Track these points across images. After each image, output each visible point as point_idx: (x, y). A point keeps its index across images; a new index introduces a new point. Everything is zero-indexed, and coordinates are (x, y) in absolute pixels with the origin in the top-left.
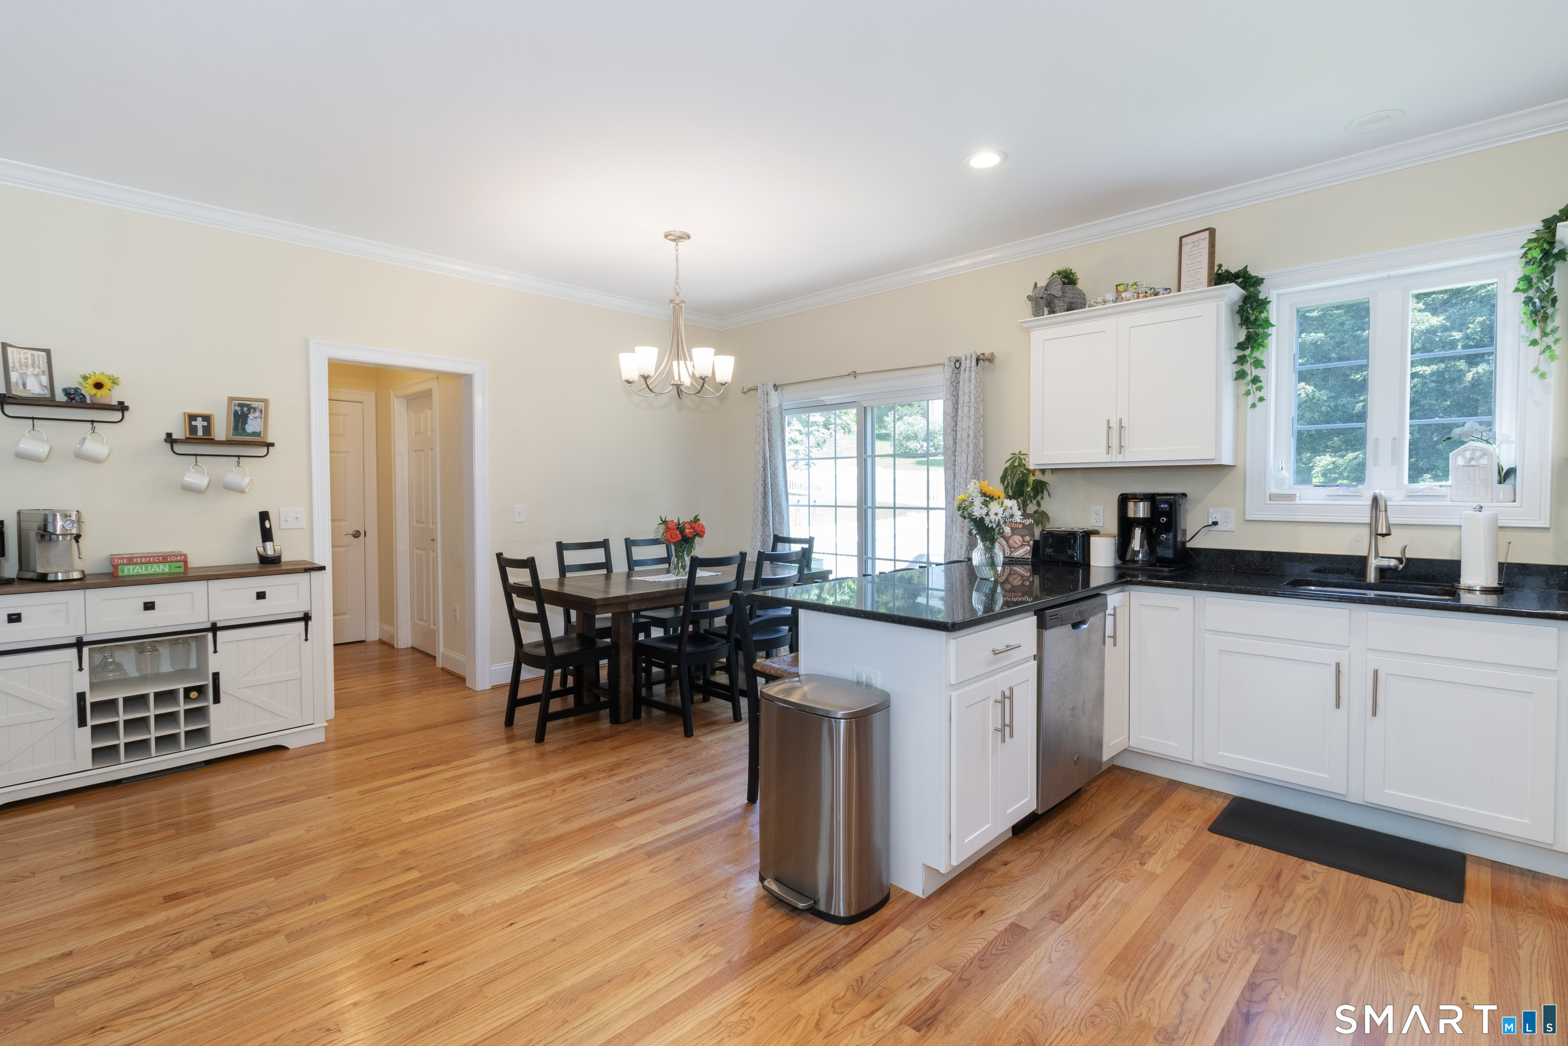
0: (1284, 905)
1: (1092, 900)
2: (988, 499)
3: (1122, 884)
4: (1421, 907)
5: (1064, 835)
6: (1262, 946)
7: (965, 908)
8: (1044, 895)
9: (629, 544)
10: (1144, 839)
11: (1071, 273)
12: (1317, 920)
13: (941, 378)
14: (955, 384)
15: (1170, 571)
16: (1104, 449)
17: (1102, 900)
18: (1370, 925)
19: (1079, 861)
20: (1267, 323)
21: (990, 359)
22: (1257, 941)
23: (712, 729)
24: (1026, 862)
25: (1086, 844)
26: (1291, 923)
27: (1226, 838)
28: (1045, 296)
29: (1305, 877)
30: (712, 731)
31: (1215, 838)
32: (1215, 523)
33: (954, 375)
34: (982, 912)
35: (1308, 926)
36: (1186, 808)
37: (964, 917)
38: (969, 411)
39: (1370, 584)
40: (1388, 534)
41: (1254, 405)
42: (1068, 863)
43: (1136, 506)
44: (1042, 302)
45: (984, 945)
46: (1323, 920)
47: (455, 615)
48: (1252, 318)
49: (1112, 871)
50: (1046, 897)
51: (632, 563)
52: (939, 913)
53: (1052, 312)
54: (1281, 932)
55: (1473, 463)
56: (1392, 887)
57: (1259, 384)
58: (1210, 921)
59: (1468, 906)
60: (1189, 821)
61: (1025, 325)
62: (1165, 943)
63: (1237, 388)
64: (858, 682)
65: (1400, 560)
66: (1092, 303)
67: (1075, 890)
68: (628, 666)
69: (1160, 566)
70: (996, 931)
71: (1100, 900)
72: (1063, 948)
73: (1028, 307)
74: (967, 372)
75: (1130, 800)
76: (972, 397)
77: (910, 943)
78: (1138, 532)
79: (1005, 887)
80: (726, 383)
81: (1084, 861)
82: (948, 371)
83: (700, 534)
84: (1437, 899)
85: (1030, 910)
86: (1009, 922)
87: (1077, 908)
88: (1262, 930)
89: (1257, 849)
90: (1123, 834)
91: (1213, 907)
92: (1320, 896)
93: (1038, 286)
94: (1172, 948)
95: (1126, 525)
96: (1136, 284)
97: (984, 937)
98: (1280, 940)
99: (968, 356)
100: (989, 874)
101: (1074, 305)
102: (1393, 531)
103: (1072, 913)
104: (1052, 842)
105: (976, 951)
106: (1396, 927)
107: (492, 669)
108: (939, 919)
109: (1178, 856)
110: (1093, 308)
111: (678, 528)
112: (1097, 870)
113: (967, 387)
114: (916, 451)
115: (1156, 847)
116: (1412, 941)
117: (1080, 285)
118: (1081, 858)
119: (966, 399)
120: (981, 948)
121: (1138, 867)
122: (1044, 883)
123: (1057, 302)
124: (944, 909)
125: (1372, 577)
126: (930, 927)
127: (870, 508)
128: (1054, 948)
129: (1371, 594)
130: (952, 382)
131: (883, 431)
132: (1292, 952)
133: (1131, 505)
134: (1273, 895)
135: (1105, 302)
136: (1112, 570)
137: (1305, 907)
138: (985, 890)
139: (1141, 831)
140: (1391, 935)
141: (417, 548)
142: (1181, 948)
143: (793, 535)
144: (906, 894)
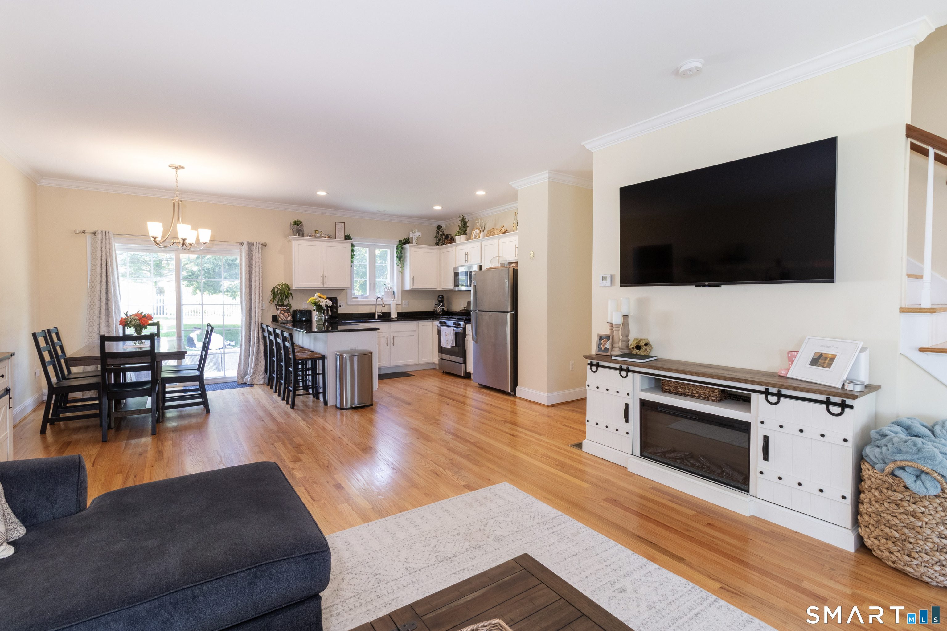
11: (301, 222)
13: (243, 248)
16: (320, 283)
21: (265, 245)
32: (340, 306)
33: (249, 248)
39: (377, 318)
55: (389, 290)
65: (381, 312)
74: (257, 249)
96: (321, 232)
117: (303, 227)
119: (258, 260)
130: (248, 251)
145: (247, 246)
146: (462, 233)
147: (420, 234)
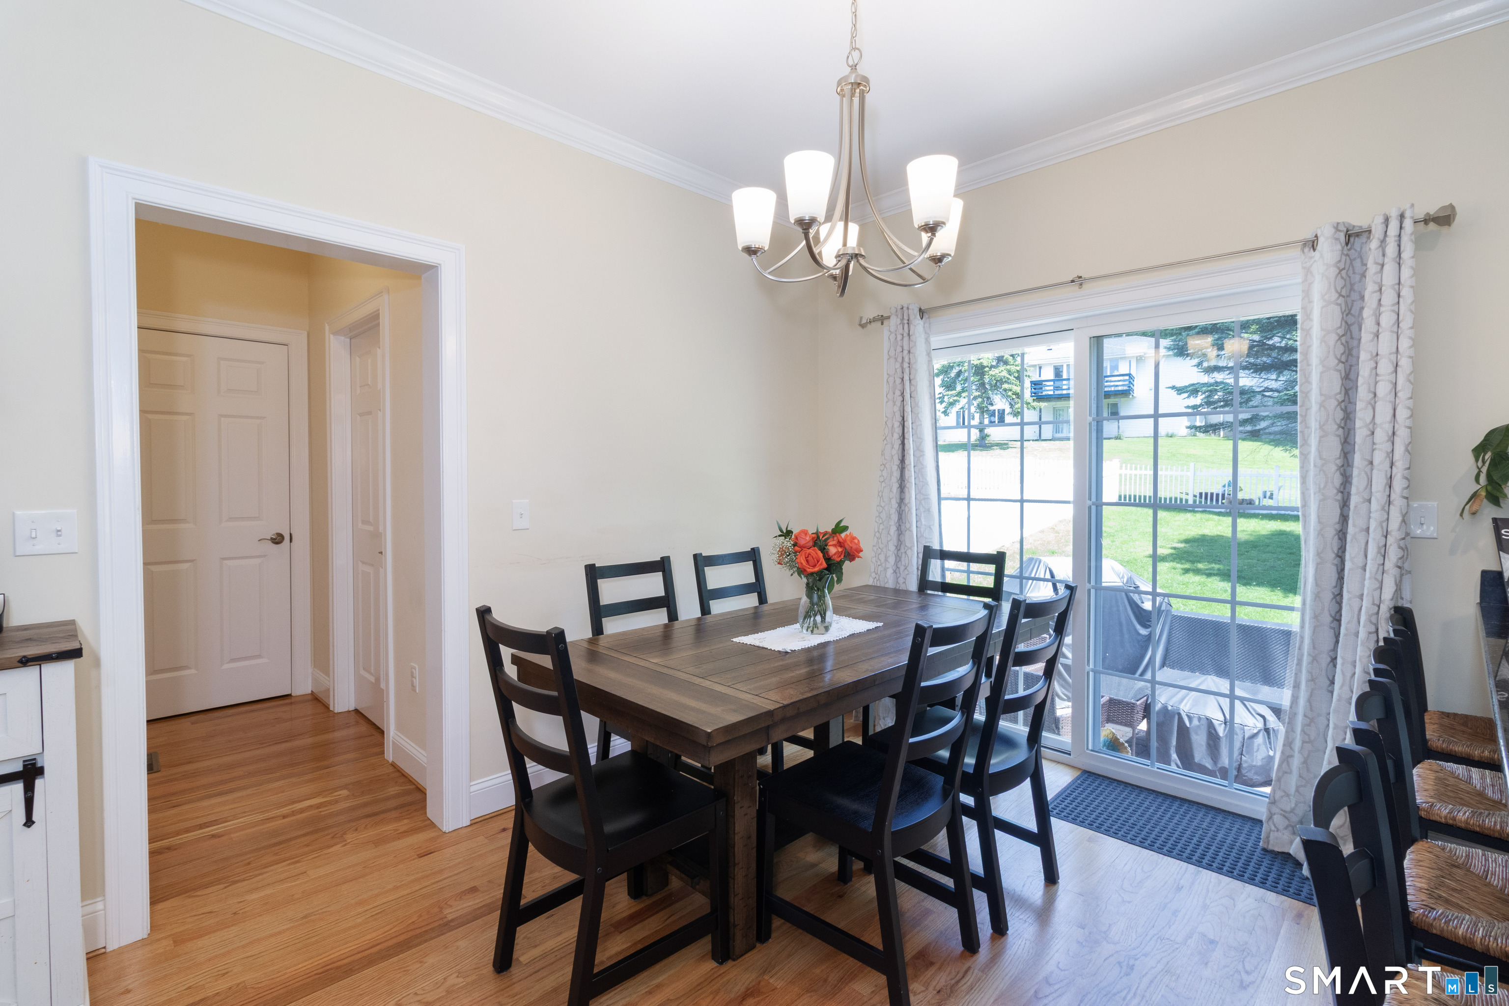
9: (701, 562)
21: (1448, 218)
33: (1344, 258)
47: (412, 682)
51: (706, 596)
68: (749, 837)
74: (1390, 249)
82: (1330, 251)
83: (852, 554)
99: (1393, 219)
107: (472, 789)
111: (815, 544)
127: (1095, 504)
130: (1340, 270)
141: (363, 563)
145: (1339, 247)
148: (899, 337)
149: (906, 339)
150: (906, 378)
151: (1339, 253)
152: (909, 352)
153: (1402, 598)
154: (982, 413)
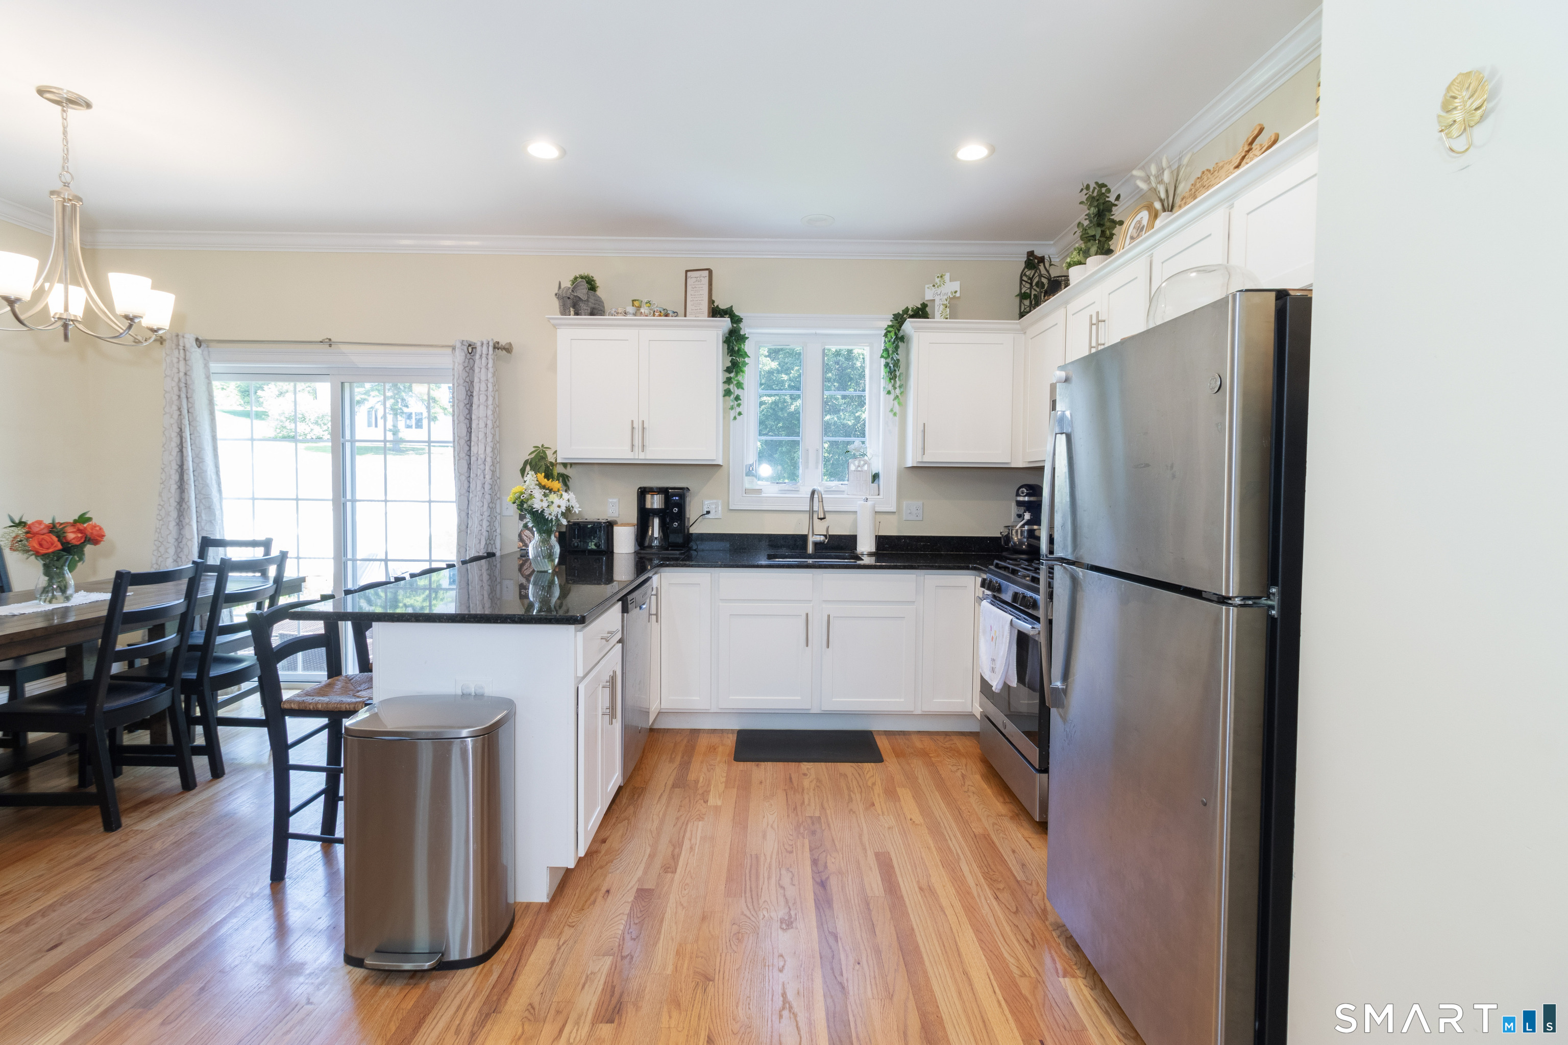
0: (804, 799)
1: (686, 845)
2: (548, 491)
3: (700, 822)
4: (868, 772)
5: (637, 799)
6: (806, 831)
7: (591, 895)
8: (650, 855)
10: (697, 782)
11: (594, 281)
12: (825, 801)
13: (453, 361)
14: (469, 369)
15: (681, 554)
16: (628, 447)
17: (693, 841)
18: (851, 793)
19: (661, 816)
20: (746, 355)
21: (508, 349)
22: (802, 830)
23: (151, 809)
24: (620, 833)
25: (658, 801)
26: (812, 810)
27: (748, 763)
28: (572, 297)
29: (805, 775)
30: (152, 813)
31: (742, 766)
32: (708, 512)
33: (467, 361)
34: (608, 891)
35: (823, 807)
36: (712, 749)
37: (595, 901)
38: (487, 400)
39: (810, 554)
40: (824, 518)
41: (735, 418)
42: (653, 822)
43: (652, 498)
44: (569, 302)
45: (625, 919)
46: (828, 800)
48: (736, 348)
49: (688, 816)
50: (652, 856)
52: (570, 910)
53: (577, 314)
54: (811, 817)
55: (859, 469)
56: (849, 764)
57: (739, 402)
58: (769, 827)
59: (887, 763)
60: (718, 759)
61: (553, 321)
62: (751, 855)
63: (724, 402)
64: (463, 694)
65: (825, 536)
66: (613, 312)
67: (670, 841)
69: (671, 550)
70: (628, 902)
71: (692, 842)
72: (686, 892)
73: (556, 304)
74: (484, 359)
75: (671, 755)
76: (490, 385)
77: (559, 949)
78: (656, 521)
79: (615, 861)
80: (159, 329)
81: (665, 815)
82: (460, 356)
83: (92, 539)
84: (872, 764)
85: (645, 872)
86: (635, 889)
87: (679, 855)
88: (801, 820)
89: (769, 765)
90: (681, 783)
91: (766, 816)
92: (818, 784)
93: (562, 287)
94: (757, 857)
95: (644, 516)
96: (649, 302)
97: (621, 912)
98: (813, 823)
99: (485, 342)
100: (595, 856)
101: (595, 311)
102: (827, 516)
103: (678, 861)
104: (631, 809)
105: (622, 927)
106: (863, 790)
108: (573, 915)
109: (726, 787)
110: (613, 317)
111: (51, 532)
112: (678, 819)
113: (483, 375)
114: (306, 435)
115: (708, 785)
116: (874, 795)
117: (599, 292)
118: (661, 814)
119: (483, 387)
120: (624, 923)
121: (704, 804)
122: (644, 845)
123: (582, 304)
124: (573, 904)
125: (810, 549)
126: (569, 926)
127: (349, 501)
128: (680, 896)
129: (810, 561)
130: (465, 368)
131: (260, 409)
132: (823, 828)
133: (648, 497)
134: (794, 794)
135: (626, 313)
136: (633, 554)
137: (815, 796)
138: (599, 871)
139: (692, 776)
140: (864, 795)
142: (762, 855)
143: (228, 537)
144: (528, 905)
145: (464, 354)
146: (1094, 249)
147: (956, 286)
148: (175, 360)
149: (182, 363)
150: (183, 396)
151: (463, 358)
152: (186, 374)
153: (496, 548)
154: (396, 415)
